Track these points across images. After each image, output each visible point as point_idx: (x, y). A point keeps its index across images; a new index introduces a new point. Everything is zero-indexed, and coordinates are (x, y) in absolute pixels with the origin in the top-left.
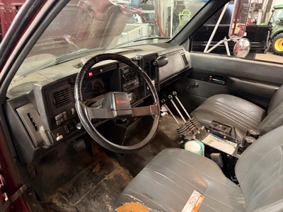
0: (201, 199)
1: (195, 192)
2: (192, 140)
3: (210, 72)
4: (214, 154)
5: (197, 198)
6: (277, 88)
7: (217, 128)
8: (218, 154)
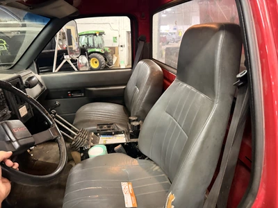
0: (130, 186)
1: (123, 184)
2: (91, 147)
3: (67, 88)
4: (116, 148)
5: (127, 187)
6: (124, 87)
7: (103, 129)
8: (120, 146)
